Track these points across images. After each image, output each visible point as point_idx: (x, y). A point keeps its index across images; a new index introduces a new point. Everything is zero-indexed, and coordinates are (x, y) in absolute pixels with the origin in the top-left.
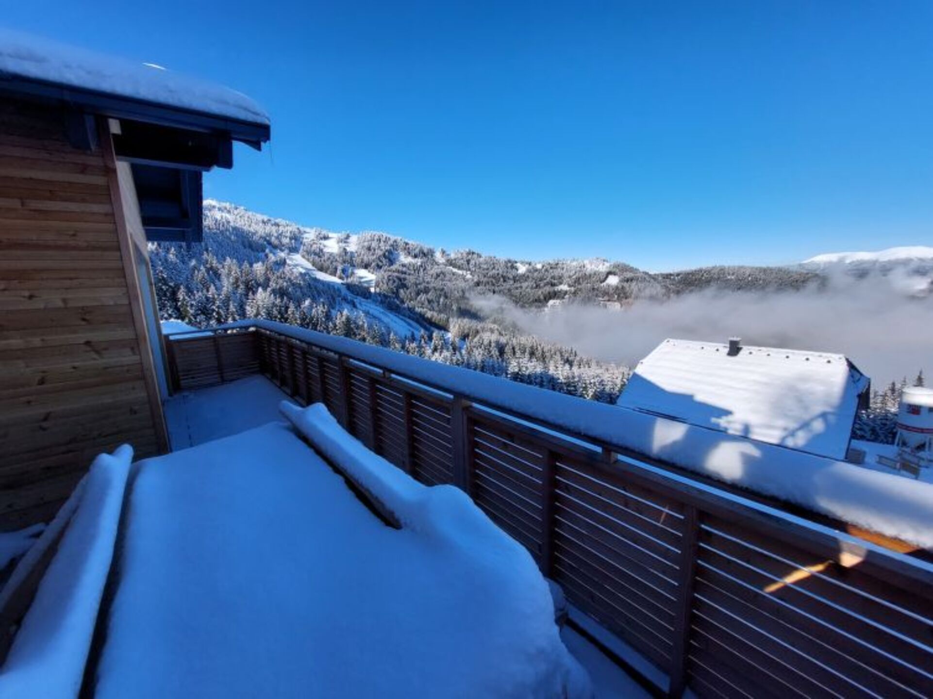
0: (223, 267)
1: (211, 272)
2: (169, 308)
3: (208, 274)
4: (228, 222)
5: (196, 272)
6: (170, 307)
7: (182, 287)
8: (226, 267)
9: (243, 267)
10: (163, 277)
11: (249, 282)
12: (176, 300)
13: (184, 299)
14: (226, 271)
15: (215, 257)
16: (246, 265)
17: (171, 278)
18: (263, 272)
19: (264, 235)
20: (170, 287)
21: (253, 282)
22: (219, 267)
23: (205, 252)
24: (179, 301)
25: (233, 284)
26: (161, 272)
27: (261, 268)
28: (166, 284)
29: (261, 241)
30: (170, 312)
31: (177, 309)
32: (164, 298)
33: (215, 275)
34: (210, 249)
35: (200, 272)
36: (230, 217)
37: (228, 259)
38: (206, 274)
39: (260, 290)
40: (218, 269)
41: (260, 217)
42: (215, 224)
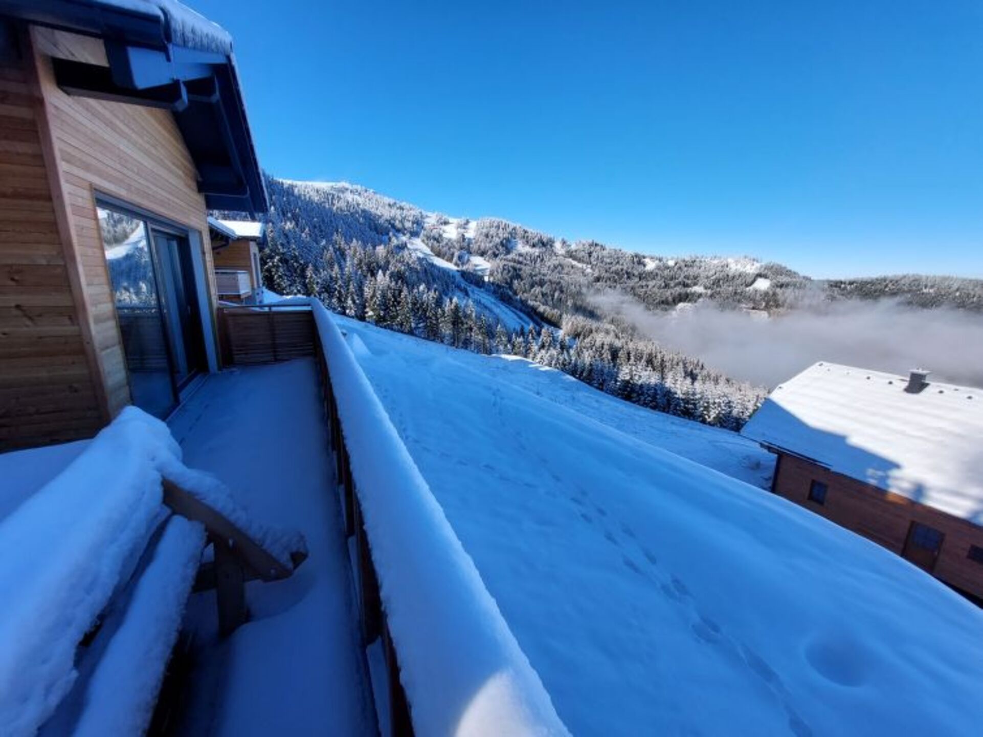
0: (350, 248)
1: (338, 253)
2: (298, 284)
3: (336, 252)
4: (358, 205)
5: (325, 251)
6: (300, 283)
7: (310, 265)
8: (352, 248)
9: (367, 249)
10: (295, 254)
11: (370, 265)
12: (304, 277)
13: (311, 277)
14: (352, 252)
15: (343, 239)
16: (369, 247)
17: (302, 256)
18: (384, 255)
19: (389, 218)
20: (301, 264)
21: (375, 264)
22: (346, 248)
23: (335, 233)
24: (306, 278)
25: (357, 265)
26: (294, 249)
27: (383, 251)
28: (297, 261)
29: (386, 224)
30: (299, 288)
31: (305, 285)
32: (295, 275)
33: (342, 254)
34: (340, 230)
35: (329, 252)
36: (360, 200)
37: (354, 241)
38: (334, 254)
39: (380, 272)
40: (345, 250)
41: (387, 200)
42: (347, 206)
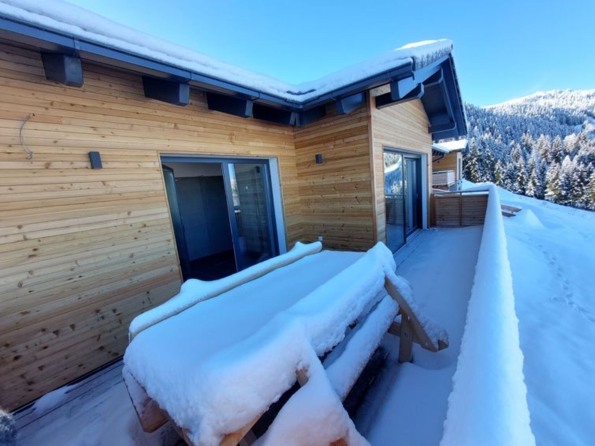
0: (536, 143)
1: (524, 148)
3: (522, 148)
4: (550, 106)
5: (513, 149)
6: (489, 174)
7: (499, 161)
8: (539, 142)
9: (555, 141)
10: (488, 155)
11: (557, 153)
12: (493, 169)
13: (499, 169)
14: (538, 145)
15: (531, 136)
16: (558, 138)
17: (493, 155)
18: (575, 142)
19: (585, 108)
20: (491, 161)
21: (561, 152)
22: (533, 143)
23: (524, 134)
24: (495, 170)
25: (542, 155)
27: (574, 138)
28: (489, 159)
29: (581, 115)
30: (488, 177)
33: (529, 149)
34: (529, 130)
35: (516, 149)
36: (553, 102)
37: (542, 136)
38: (520, 150)
39: (567, 157)
40: (532, 145)
41: (585, 93)
42: (538, 111)
